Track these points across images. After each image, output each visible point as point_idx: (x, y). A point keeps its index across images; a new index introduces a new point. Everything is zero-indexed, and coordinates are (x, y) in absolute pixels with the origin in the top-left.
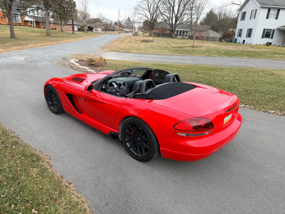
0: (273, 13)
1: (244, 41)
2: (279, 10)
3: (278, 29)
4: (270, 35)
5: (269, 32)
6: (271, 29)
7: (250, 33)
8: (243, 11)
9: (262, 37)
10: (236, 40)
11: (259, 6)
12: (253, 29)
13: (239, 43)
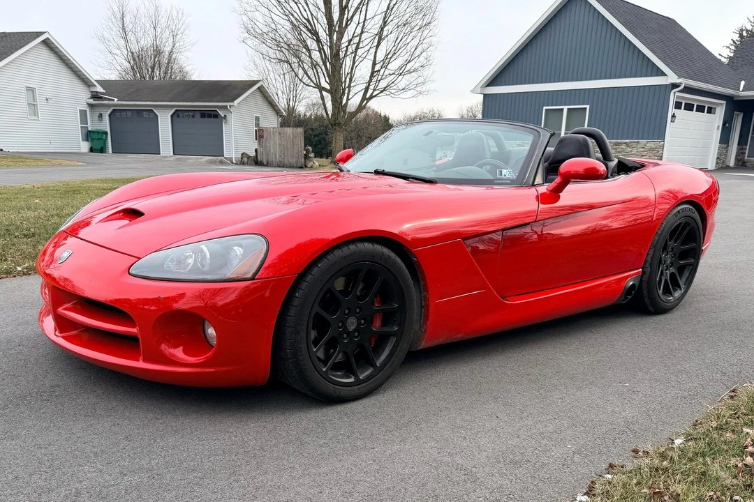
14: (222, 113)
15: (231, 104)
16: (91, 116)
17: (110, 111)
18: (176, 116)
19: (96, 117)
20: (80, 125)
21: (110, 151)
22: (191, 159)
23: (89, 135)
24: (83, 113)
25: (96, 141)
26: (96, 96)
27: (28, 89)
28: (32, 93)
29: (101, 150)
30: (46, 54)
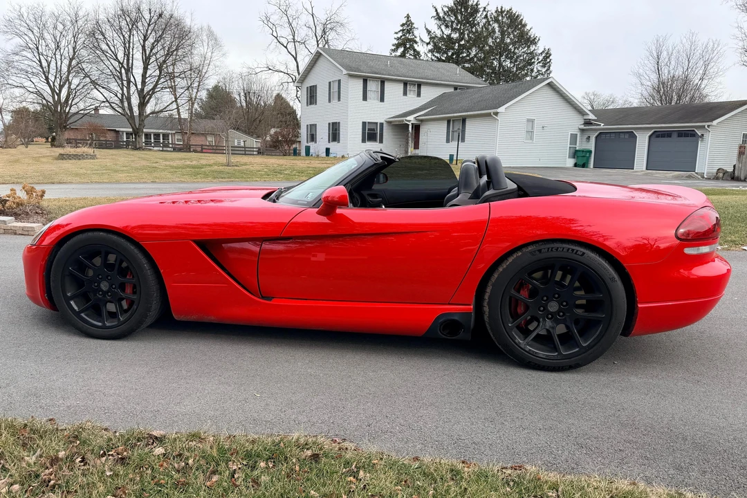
0: (373, 87)
1: (328, 150)
2: (383, 83)
3: (389, 123)
4: (376, 134)
5: (373, 130)
6: (377, 123)
7: (335, 133)
8: (310, 82)
9: (364, 141)
10: (308, 149)
11: (345, 72)
12: (339, 123)
13: (318, 156)
14: (699, 133)
15: (709, 124)
16: (581, 139)
17: (597, 134)
18: (654, 136)
19: (585, 139)
20: (569, 146)
21: (592, 166)
22: (659, 174)
23: (575, 154)
24: (574, 137)
25: (581, 160)
26: (588, 123)
27: (528, 120)
28: (531, 123)
29: (584, 166)
30: (549, 93)
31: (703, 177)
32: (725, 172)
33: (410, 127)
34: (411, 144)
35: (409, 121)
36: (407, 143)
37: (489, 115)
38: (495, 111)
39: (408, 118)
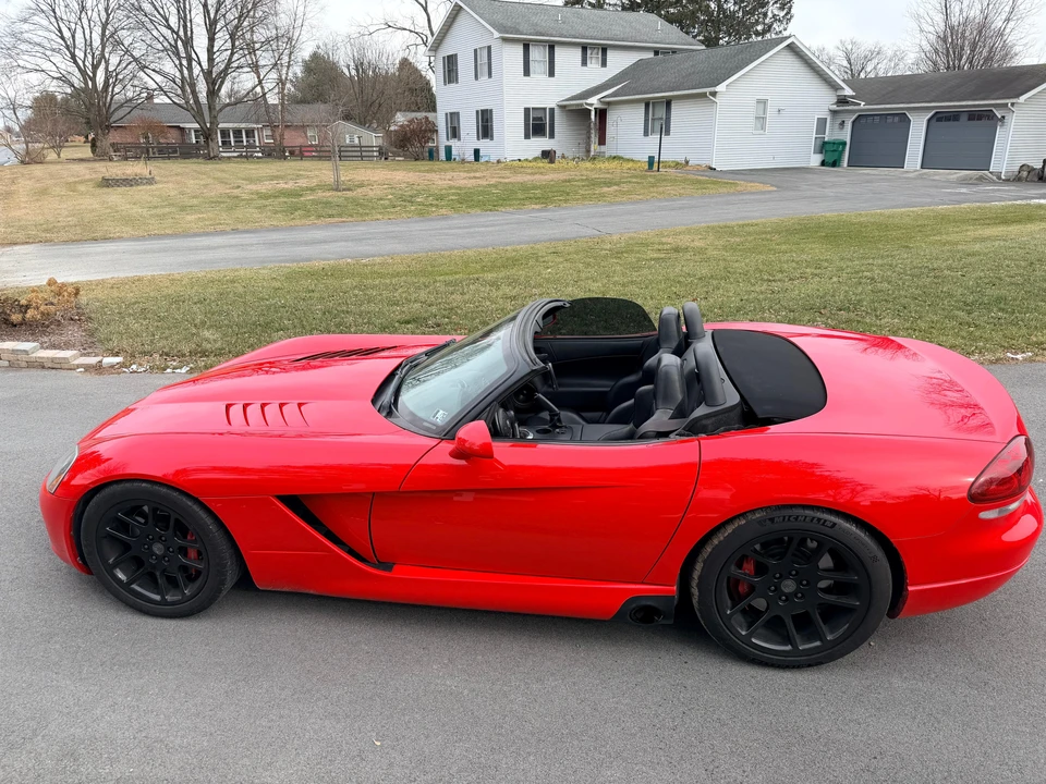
0: (538, 55)
1: (477, 152)
2: (552, 48)
3: (562, 107)
4: (544, 125)
5: (540, 119)
6: (545, 109)
7: (485, 125)
8: (446, 50)
9: (527, 136)
10: (449, 150)
11: (497, 35)
12: (491, 111)
13: (463, 160)
14: (999, 114)
15: (1014, 100)
16: (832, 125)
17: (854, 118)
18: (935, 119)
19: (837, 126)
20: (814, 136)
21: (845, 164)
22: (939, 174)
23: (823, 147)
24: (822, 123)
25: (831, 154)
26: (842, 101)
27: (759, 101)
28: (762, 105)
29: (835, 164)
30: (790, 59)
31: (999, 178)
32: (1031, 170)
33: (593, 113)
34: (594, 138)
35: (592, 105)
36: (589, 138)
37: (704, 95)
38: (712, 89)
39: (590, 101)
